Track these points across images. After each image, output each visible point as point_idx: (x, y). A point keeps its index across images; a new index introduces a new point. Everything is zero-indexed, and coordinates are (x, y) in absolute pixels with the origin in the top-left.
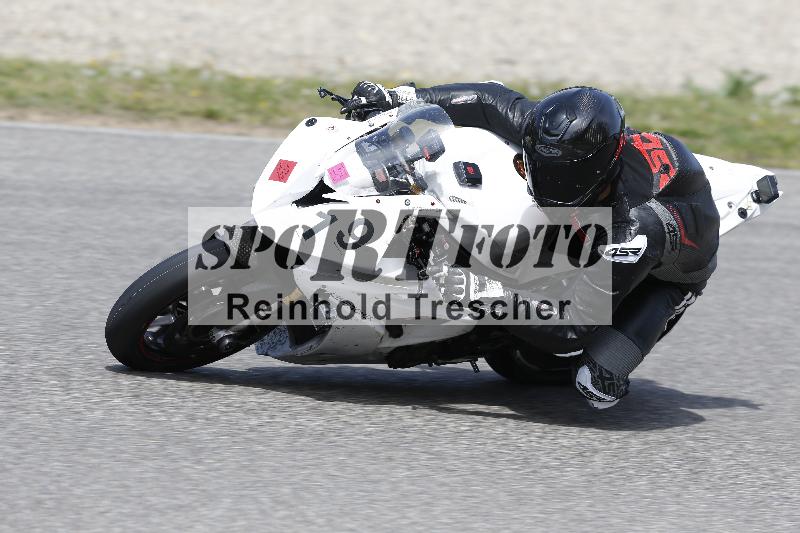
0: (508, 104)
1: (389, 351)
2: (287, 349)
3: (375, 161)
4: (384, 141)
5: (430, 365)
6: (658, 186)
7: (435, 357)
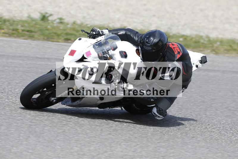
1: (99, 104)
2: (70, 103)
3: (99, 51)
4: (100, 45)
5: (110, 108)
6: (177, 58)
7: (111, 106)
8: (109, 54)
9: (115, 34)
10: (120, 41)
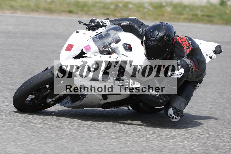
0: (139, 26)
1: (102, 104)
2: (70, 104)
3: (99, 44)
4: (101, 37)
5: (115, 108)
6: (186, 53)
7: (116, 105)
8: (111, 48)
9: (117, 25)
10: (123, 32)
